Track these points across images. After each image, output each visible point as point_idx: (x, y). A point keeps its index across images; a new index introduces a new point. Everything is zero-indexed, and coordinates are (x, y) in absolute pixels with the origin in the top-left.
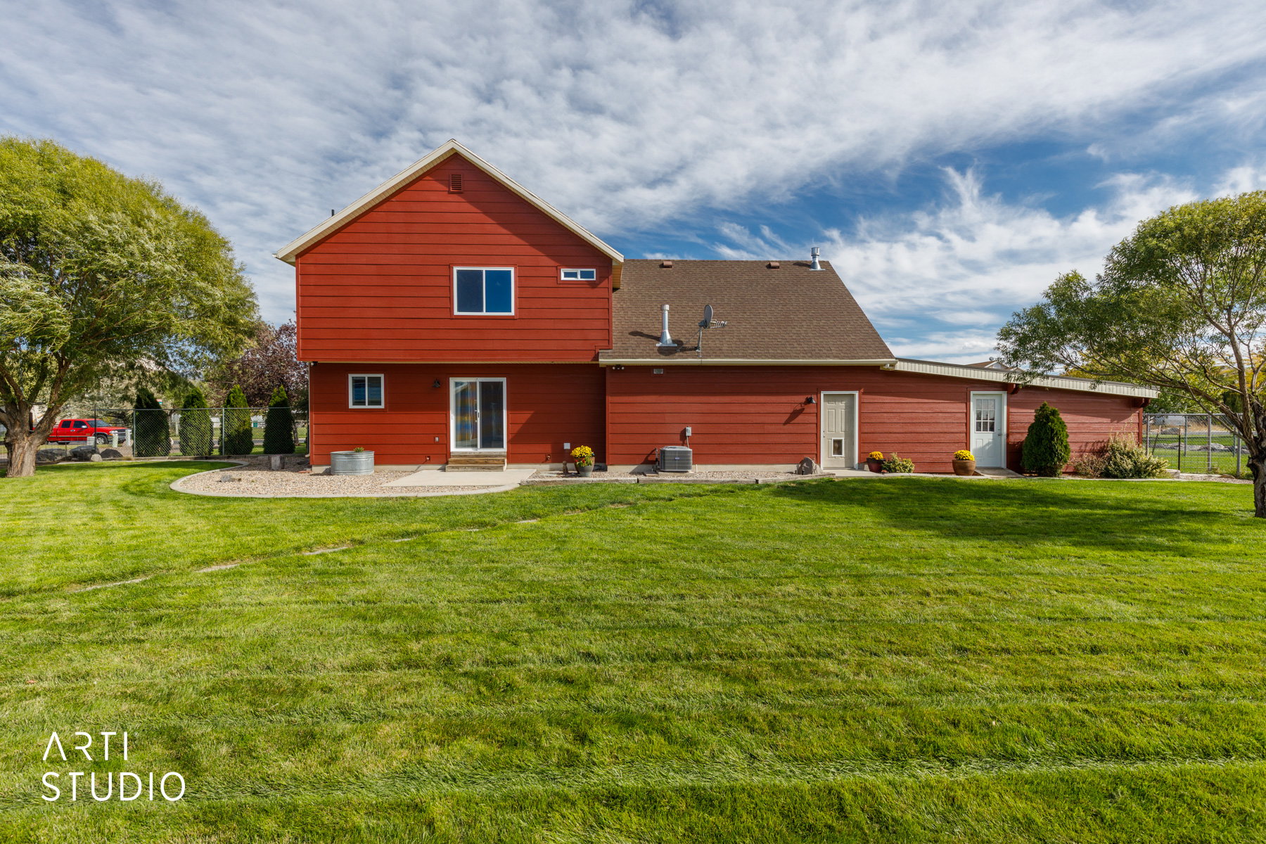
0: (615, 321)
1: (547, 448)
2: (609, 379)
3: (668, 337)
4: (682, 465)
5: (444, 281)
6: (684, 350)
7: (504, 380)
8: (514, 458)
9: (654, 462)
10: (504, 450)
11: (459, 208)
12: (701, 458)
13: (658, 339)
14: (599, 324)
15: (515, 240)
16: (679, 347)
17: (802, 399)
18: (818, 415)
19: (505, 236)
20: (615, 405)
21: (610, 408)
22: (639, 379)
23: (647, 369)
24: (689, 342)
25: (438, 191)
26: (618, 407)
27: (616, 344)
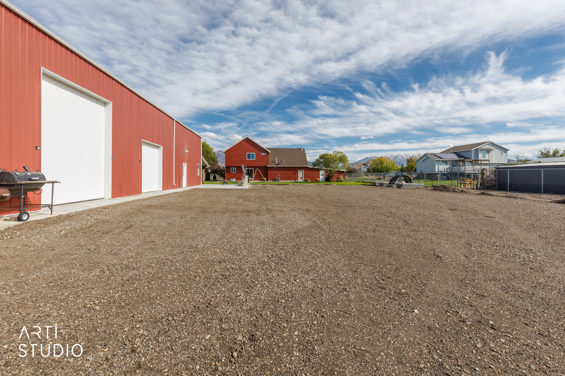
0: (269, 160)
1: (259, 178)
2: (268, 169)
3: (277, 162)
4: (278, 180)
5: (245, 155)
6: (279, 164)
7: (253, 169)
8: (254, 180)
9: (274, 180)
10: (253, 179)
11: (247, 145)
12: (281, 180)
13: (275, 163)
14: (267, 161)
15: (255, 149)
16: (278, 164)
17: (296, 171)
18: (298, 173)
19: (254, 149)
20: (269, 172)
21: (268, 172)
22: (273, 168)
23: (274, 167)
24: (280, 163)
25: (245, 143)
26: (270, 173)
27: (269, 163)
